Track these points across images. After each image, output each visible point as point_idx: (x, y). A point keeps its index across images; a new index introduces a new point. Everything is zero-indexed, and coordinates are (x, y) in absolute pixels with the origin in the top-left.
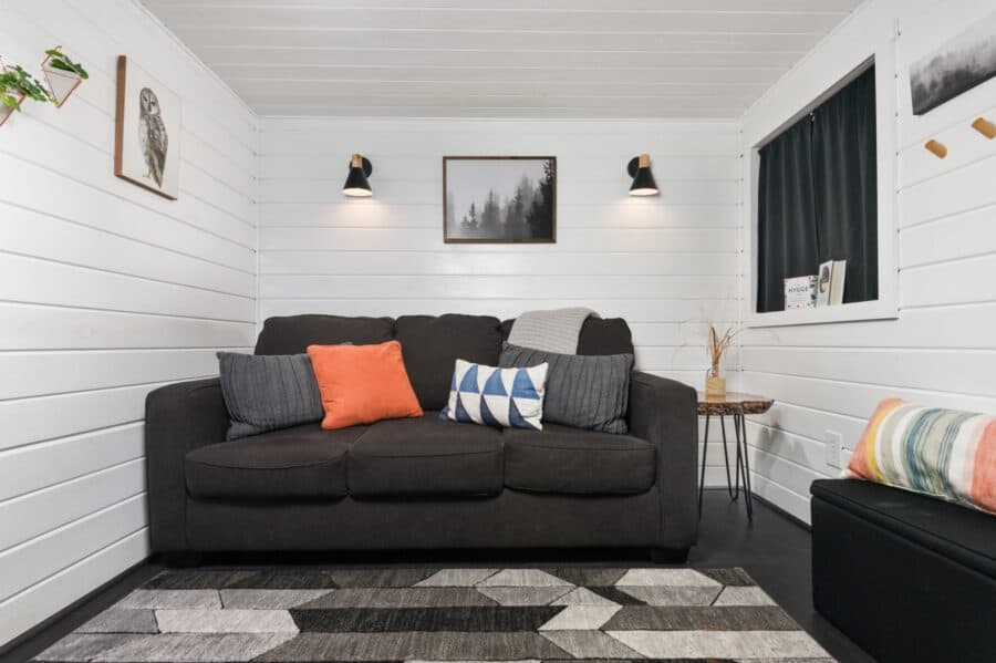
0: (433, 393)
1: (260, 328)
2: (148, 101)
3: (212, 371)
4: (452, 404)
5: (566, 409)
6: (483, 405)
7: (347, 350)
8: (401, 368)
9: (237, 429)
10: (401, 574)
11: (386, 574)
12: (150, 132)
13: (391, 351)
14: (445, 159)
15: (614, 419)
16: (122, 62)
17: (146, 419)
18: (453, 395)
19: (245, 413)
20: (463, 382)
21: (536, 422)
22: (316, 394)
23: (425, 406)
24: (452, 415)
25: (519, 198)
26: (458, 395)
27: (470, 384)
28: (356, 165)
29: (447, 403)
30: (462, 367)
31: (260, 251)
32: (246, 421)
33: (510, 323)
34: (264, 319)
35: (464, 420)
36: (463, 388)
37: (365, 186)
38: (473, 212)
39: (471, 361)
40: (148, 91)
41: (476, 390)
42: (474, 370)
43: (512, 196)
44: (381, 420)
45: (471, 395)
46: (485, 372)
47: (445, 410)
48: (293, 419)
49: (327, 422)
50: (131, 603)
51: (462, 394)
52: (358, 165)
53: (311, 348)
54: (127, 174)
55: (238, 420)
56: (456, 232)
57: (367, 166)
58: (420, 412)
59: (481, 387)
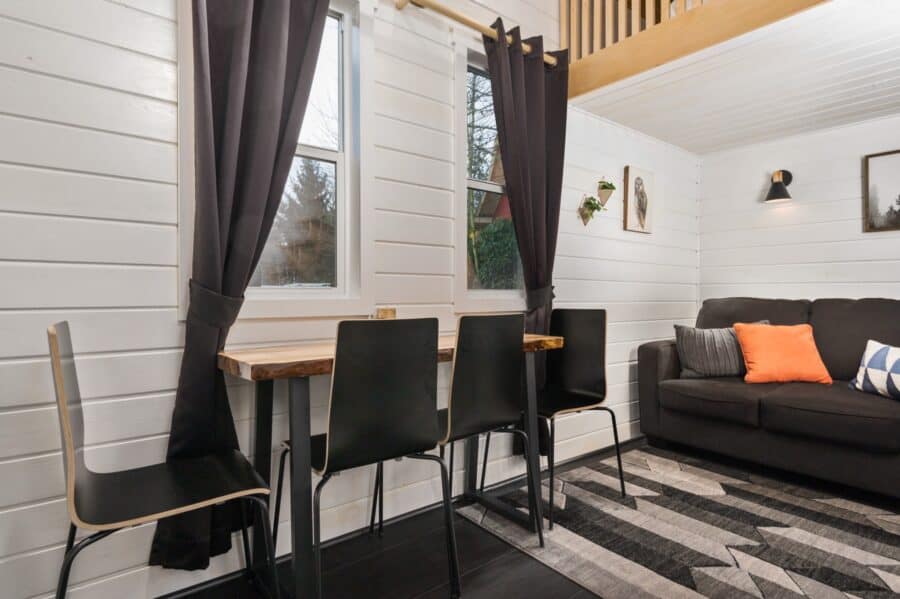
0: (844, 367)
2: (639, 184)
3: (671, 336)
4: (860, 377)
6: (890, 382)
8: (812, 344)
9: (686, 372)
11: (790, 487)
12: (640, 201)
13: (803, 333)
14: (867, 157)
16: (627, 170)
17: (640, 360)
18: (862, 371)
19: (691, 364)
20: (872, 361)
22: (741, 358)
23: (834, 376)
24: (859, 386)
26: (866, 371)
27: (879, 362)
28: (776, 180)
29: (855, 376)
30: (873, 347)
31: (701, 251)
32: (691, 369)
34: (702, 300)
35: (870, 390)
36: (871, 365)
37: (785, 195)
39: (883, 343)
40: (638, 179)
41: (883, 368)
42: (884, 350)
44: (793, 382)
45: (880, 372)
46: (895, 353)
47: (853, 381)
48: (723, 373)
49: (749, 378)
50: (634, 454)
51: (869, 370)
52: (779, 179)
53: (737, 325)
54: (629, 228)
55: (688, 368)
56: (879, 222)
57: (787, 177)
58: (830, 380)
59: (889, 366)
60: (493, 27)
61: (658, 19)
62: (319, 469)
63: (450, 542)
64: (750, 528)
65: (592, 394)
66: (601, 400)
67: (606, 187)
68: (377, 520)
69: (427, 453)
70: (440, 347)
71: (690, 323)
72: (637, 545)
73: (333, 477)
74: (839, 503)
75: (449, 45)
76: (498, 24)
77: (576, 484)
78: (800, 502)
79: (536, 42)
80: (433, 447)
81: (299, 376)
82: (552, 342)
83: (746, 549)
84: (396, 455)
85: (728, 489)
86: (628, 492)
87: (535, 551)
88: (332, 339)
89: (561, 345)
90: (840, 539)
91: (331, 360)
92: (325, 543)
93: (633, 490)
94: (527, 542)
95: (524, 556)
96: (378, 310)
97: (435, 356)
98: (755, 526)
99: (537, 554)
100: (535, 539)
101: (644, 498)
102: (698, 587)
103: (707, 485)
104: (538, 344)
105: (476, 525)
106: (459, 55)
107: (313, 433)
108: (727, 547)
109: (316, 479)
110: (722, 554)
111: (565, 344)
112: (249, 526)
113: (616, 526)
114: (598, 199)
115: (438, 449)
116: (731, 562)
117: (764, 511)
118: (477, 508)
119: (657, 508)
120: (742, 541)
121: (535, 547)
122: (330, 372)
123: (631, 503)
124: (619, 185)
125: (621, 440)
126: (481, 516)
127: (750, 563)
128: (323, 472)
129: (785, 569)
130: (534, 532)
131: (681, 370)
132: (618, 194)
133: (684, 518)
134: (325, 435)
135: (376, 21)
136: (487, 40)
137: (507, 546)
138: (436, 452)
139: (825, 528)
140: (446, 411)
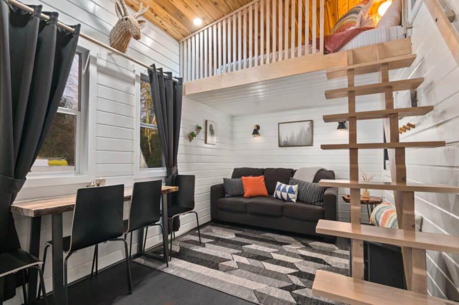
0: (271, 190)
1: (233, 171)
2: (211, 126)
3: (222, 182)
4: (275, 194)
5: (304, 198)
6: (281, 195)
7: (251, 178)
8: (264, 183)
9: (227, 195)
10: (258, 232)
12: (212, 133)
13: (261, 179)
14: (279, 124)
15: (317, 201)
16: (206, 122)
17: (211, 191)
18: (275, 192)
19: (229, 192)
20: (283, 189)
21: (294, 200)
22: (243, 189)
23: (269, 193)
24: (274, 196)
25: (301, 133)
30: (279, 183)
32: (229, 194)
33: (296, 171)
34: (234, 168)
35: (277, 198)
36: (277, 190)
37: (258, 134)
38: (287, 138)
39: (281, 182)
41: (280, 190)
42: (281, 185)
43: (299, 133)
45: (279, 192)
46: (283, 185)
49: (245, 195)
50: (208, 227)
52: (256, 128)
53: (243, 177)
54: (207, 143)
55: (227, 193)
56: (282, 144)
57: (258, 127)
58: (267, 195)
59: (281, 190)
60: (151, 66)
61: (213, 74)
62: (66, 250)
63: (128, 274)
64: (240, 247)
65: (189, 207)
66: (192, 209)
67: (199, 128)
68: (95, 271)
69: (118, 238)
70: (125, 195)
71: (230, 177)
72: (203, 259)
73: (73, 254)
74: (268, 234)
75: (133, 71)
76: (154, 66)
77: (185, 242)
78: (257, 236)
79: (170, 74)
80: (121, 235)
81: (57, 213)
82: (173, 188)
83: (237, 254)
84: (104, 240)
85: (237, 235)
86: (202, 241)
87: (165, 269)
88: (74, 194)
89: (177, 190)
90: (265, 246)
91: (74, 205)
92: (69, 284)
93: (204, 240)
94: (162, 267)
95: (161, 272)
96: (97, 180)
97: (122, 199)
98: (242, 246)
99: (166, 270)
100: (165, 265)
101: (209, 243)
102: (220, 269)
103: (230, 235)
104: (168, 190)
105: (141, 264)
106: (137, 76)
107: (64, 236)
108: (232, 254)
109: (65, 255)
110: (229, 257)
111: (179, 190)
112: (26, 283)
113: (196, 254)
114: (195, 132)
115: (124, 235)
116: (231, 259)
117: (245, 241)
118: (142, 258)
119: (212, 245)
120: (237, 251)
121: (165, 268)
122: (73, 210)
123: (203, 245)
124: (203, 127)
125: (199, 224)
126: (144, 261)
127: (237, 258)
128: (69, 252)
129: (247, 258)
130: (165, 263)
131: (225, 194)
132: (203, 130)
133: (220, 247)
134: (70, 237)
135: (98, 59)
136: (150, 71)
137: (153, 269)
138: (123, 237)
139: (262, 243)
140: (127, 220)
